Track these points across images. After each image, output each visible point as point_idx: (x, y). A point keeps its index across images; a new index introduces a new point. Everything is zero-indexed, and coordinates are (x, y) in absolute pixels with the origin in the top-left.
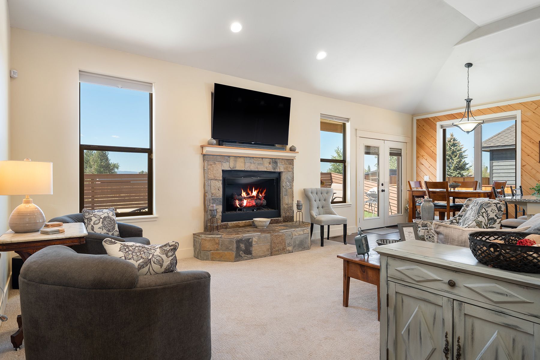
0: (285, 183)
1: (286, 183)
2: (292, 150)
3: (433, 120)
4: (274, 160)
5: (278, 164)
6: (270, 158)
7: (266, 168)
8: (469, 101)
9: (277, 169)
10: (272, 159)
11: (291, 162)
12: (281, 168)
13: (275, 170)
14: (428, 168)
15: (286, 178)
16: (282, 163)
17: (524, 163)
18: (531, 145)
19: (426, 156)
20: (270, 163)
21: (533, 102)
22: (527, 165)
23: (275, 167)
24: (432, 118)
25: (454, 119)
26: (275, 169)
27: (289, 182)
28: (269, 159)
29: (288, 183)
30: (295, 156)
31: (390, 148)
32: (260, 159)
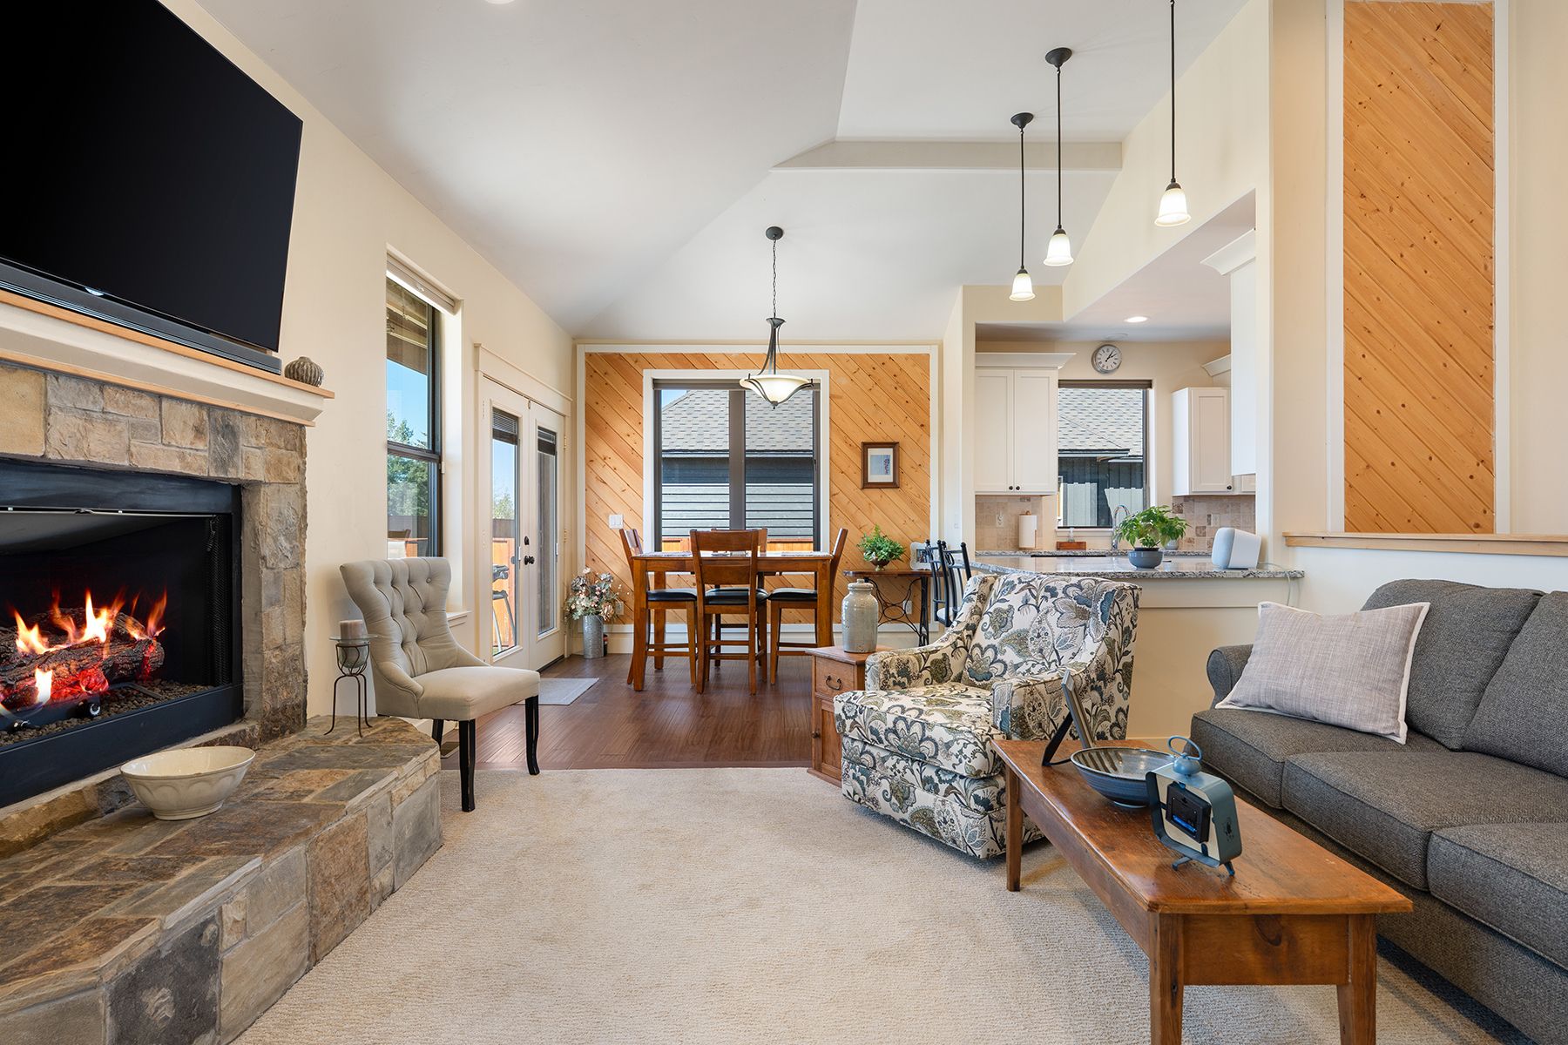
0: (269, 540)
1: (275, 540)
2: (302, 374)
3: (632, 363)
4: (219, 413)
5: (242, 441)
6: (201, 405)
7: (182, 457)
8: (776, 323)
9: (235, 466)
10: (210, 408)
11: (293, 434)
12: (251, 464)
13: (226, 472)
14: (618, 491)
15: (275, 516)
16: (257, 437)
17: (836, 490)
18: (845, 448)
19: (615, 461)
20: (199, 432)
21: (850, 356)
22: (841, 494)
23: (225, 456)
24: (630, 355)
25: (689, 368)
26: (223, 464)
27: (287, 539)
28: (195, 410)
29: (282, 539)
30: (318, 412)
31: (539, 428)
32: (146, 402)
